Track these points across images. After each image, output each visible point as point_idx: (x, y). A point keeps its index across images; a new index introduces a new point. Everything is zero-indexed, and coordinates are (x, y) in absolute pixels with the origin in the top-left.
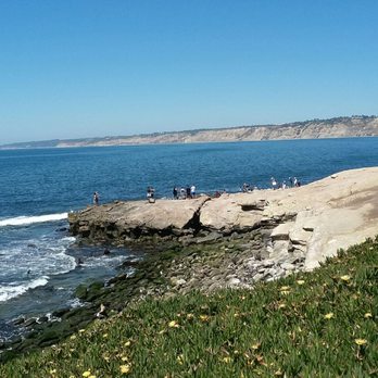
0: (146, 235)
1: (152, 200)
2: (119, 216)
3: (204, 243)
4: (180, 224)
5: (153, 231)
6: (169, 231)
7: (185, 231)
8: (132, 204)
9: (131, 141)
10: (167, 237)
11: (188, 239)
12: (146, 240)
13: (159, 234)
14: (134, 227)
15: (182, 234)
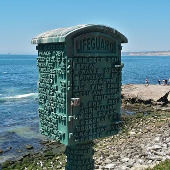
0: (137, 102)
1: (147, 85)
2: (127, 91)
3: (166, 111)
4: (156, 99)
5: (141, 101)
6: (149, 102)
7: (158, 103)
8: (136, 86)
9: (164, 53)
10: (147, 105)
11: (158, 107)
12: (137, 105)
13: (144, 103)
14: (131, 98)
15: (156, 104)
